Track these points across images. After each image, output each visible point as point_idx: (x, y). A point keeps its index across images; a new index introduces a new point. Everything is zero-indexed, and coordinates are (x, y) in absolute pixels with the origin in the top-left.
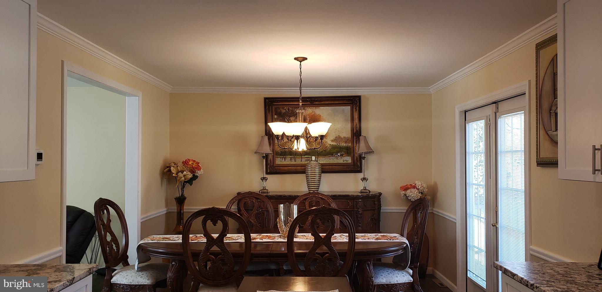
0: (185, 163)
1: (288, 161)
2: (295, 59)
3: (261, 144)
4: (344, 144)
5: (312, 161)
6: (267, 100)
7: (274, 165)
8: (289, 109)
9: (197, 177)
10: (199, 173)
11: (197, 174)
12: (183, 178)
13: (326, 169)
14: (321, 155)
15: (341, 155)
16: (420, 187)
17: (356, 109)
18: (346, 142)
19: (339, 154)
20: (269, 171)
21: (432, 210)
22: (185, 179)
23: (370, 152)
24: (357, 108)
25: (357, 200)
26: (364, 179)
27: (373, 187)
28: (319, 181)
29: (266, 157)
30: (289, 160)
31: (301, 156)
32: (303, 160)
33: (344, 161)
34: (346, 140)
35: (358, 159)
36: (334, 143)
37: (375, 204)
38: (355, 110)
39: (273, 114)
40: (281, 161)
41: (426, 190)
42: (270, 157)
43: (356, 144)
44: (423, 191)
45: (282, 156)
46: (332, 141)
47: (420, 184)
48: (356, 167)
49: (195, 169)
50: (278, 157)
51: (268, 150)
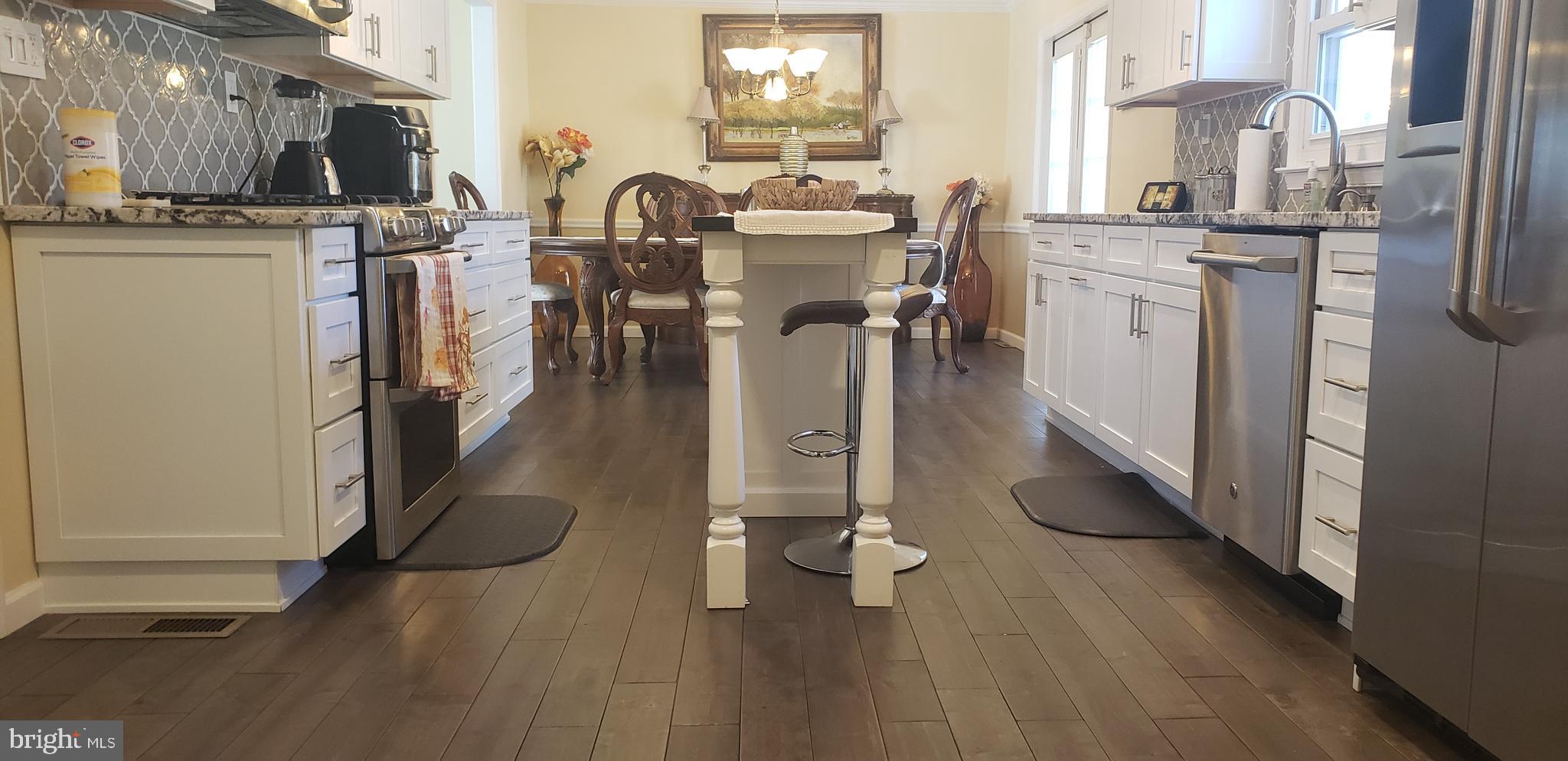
0: (564, 134)
3: (697, 102)
4: (849, 107)
5: (790, 136)
6: (708, 19)
7: (722, 145)
9: (584, 161)
10: (587, 154)
11: (584, 157)
12: (562, 161)
13: (816, 154)
14: (808, 127)
15: (845, 127)
16: (980, 182)
17: (873, 39)
18: (853, 103)
19: (840, 125)
20: (712, 155)
21: (1002, 227)
22: (565, 164)
23: (896, 121)
24: (875, 37)
25: (869, 204)
26: (884, 170)
27: (899, 186)
29: (707, 127)
31: (772, 128)
32: (775, 135)
33: (848, 138)
34: (854, 99)
35: (875, 133)
36: (831, 105)
38: (870, 40)
39: (720, 46)
40: (734, 137)
41: (990, 189)
42: (715, 128)
43: (872, 106)
44: (986, 191)
45: (736, 126)
46: (828, 100)
47: (980, 177)
48: (870, 151)
49: (580, 145)
50: (729, 128)
51: (710, 114)
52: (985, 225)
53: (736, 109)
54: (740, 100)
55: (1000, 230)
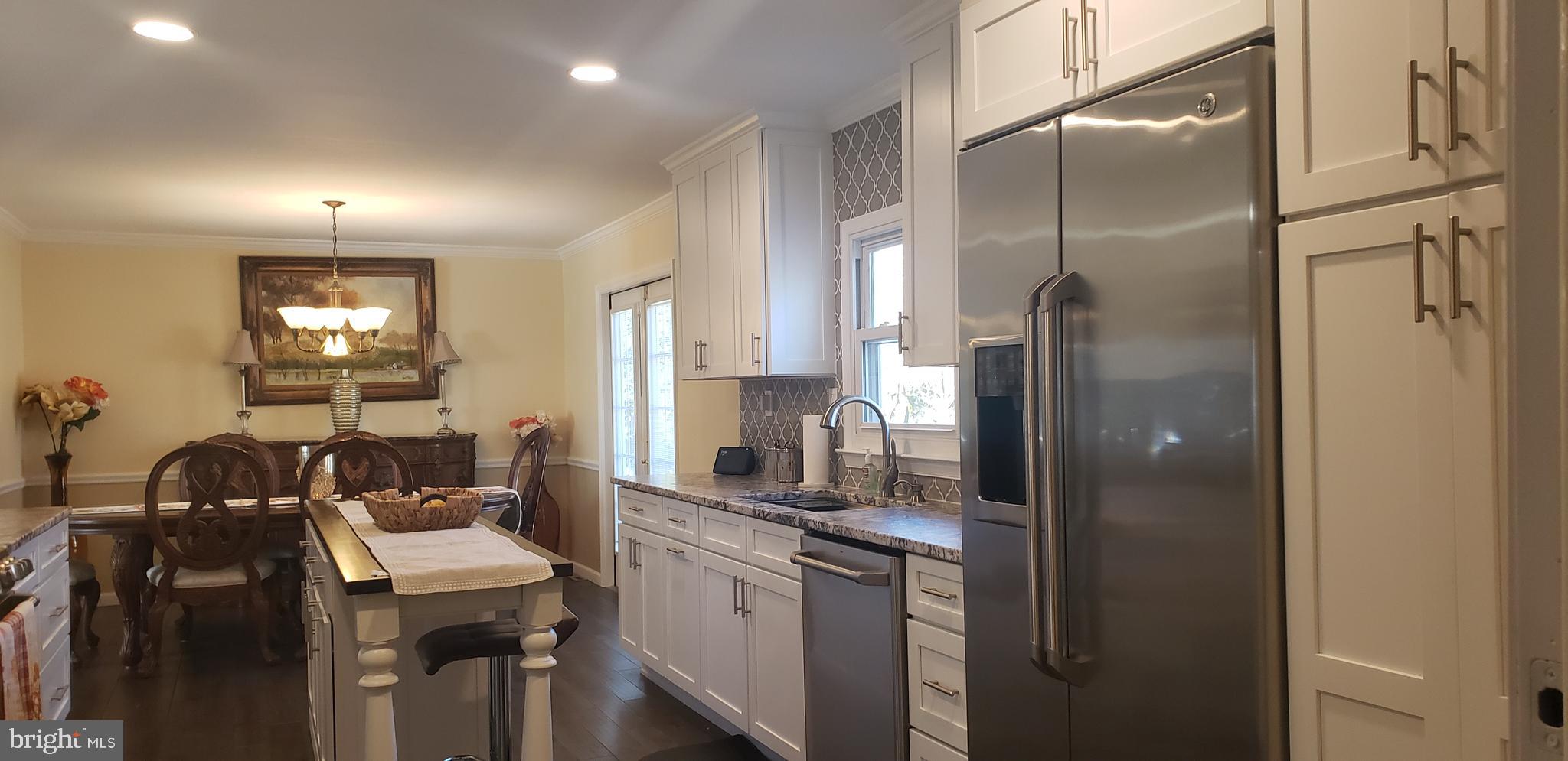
0: (72, 385)
1: (291, 380)
2: (324, 203)
3: (234, 347)
4: (404, 348)
5: (341, 377)
6: (246, 262)
7: (264, 388)
8: (291, 280)
9: (97, 412)
10: (101, 404)
11: (98, 408)
12: (70, 415)
13: (370, 395)
14: (360, 369)
15: (399, 368)
16: (543, 420)
17: (426, 283)
18: (408, 344)
19: (395, 366)
20: (252, 400)
21: (566, 460)
22: (74, 417)
23: (455, 361)
24: (429, 281)
25: (432, 446)
26: (444, 410)
27: (460, 425)
28: (358, 415)
29: (246, 371)
30: (294, 377)
32: (323, 377)
33: (404, 378)
34: (408, 340)
35: (432, 373)
36: (384, 346)
37: (464, 452)
38: (423, 284)
39: (258, 287)
40: (277, 380)
41: (554, 425)
42: (255, 372)
43: (428, 347)
44: (546, 424)
45: (279, 369)
46: (381, 341)
47: (544, 414)
48: (427, 389)
49: (92, 395)
50: (271, 371)
51: (249, 357)
52: (551, 458)
53: (279, 351)
54: (283, 341)
55: (564, 463)
